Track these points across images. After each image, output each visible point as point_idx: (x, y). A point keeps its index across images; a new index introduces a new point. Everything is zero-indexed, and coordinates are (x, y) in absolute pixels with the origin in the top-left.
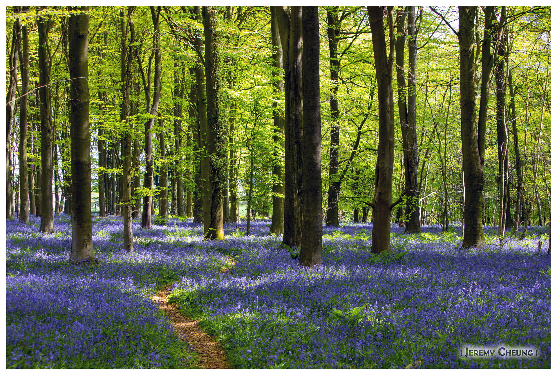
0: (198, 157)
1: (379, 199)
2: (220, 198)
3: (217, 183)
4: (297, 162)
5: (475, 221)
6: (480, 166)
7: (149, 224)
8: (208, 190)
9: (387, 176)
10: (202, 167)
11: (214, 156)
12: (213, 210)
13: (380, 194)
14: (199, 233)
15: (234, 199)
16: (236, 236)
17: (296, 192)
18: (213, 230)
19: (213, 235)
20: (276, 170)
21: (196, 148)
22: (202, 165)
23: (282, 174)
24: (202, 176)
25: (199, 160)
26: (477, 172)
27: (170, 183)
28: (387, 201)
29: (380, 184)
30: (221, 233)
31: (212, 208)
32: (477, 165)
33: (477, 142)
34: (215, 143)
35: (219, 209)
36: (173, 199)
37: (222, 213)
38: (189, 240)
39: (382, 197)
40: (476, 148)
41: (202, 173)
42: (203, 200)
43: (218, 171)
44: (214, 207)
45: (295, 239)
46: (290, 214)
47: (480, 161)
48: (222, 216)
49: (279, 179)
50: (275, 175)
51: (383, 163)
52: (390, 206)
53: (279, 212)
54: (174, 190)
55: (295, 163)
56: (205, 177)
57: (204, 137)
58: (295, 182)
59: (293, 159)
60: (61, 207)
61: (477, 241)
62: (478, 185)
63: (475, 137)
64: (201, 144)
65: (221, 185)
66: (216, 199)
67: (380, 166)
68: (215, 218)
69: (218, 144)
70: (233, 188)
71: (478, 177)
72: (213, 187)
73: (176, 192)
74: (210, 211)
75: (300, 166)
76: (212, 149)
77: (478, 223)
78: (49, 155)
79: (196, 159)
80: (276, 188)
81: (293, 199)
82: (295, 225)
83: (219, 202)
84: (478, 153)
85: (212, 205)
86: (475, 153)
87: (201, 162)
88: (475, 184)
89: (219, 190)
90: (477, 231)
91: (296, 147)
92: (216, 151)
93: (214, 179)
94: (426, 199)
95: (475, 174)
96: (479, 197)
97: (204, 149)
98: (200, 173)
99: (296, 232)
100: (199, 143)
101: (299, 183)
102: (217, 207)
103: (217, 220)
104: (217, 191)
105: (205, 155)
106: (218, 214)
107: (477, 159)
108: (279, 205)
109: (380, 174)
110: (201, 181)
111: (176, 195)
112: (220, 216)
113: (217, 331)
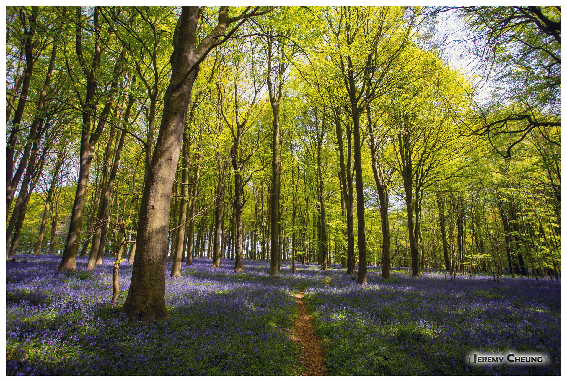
2: (326, 257)
5: (416, 267)
8: (322, 254)
11: (324, 243)
14: (319, 267)
15: (330, 257)
16: (331, 269)
18: (323, 267)
20: (344, 248)
23: (346, 250)
30: (326, 268)
38: (316, 270)
42: (321, 257)
43: (325, 248)
44: (324, 260)
48: (326, 262)
57: (321, 237)
61: (417, 274)
65: (326, 253)
69: (325, 239)
80: (344, 254)
87: (320, 245)
90: (417, 270)
93: (324, 251)
98: (320, 248)
110: (320, 251)
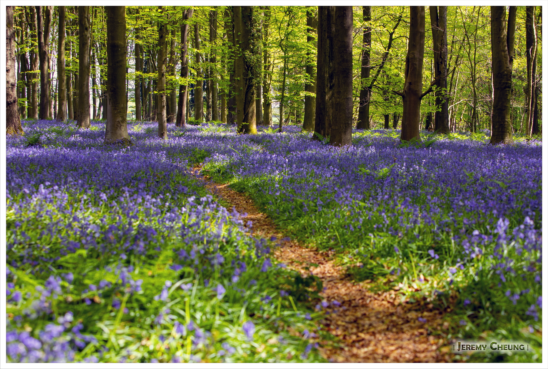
0: (232, 56)
1: (409, 89)
2: (253, 94)
3: (251, 79)
4: (329, 57)
5: (504, 118)
6: (508, 63)
7: (183, 123)
8: (241, 88)
9: (417, 67)
10: (236, 66)
11: (248, 53)
12: (247, 106)
13: (410, 83)
14: (232, 130)
15: (267, 104)
16: (268, 132)
17: (327, 86)
18: (245, 125)
19: (246, 129)
20: (309, 69)
21: (230, 47)
22: (236, 64)
23: (314, 74)
24: (236, 75)
25: (233, 59)
26: (506, 70)
27: (205, 93)
28: (416, 91)
29: (411, 74)
30: (254, 128)
31: (245, 103)
32: (506, 63)
33: (506, 41)
34: (249, 40)
35: (252, 105)
36: (208, 107)
37: (255, 108)
38: (223, 134)
39: (412, 86)
40: (505, 46)
41: (236, 72)
42: (237, 98)
43: (252, 68)
44: (247, 103)
45: (326, 132)
46: (322, 107)
47: (509, 59)
48: (255, 111)
49: (311, 78)
50: (307, 74)
51: (413, 54)
52: (420, 95)
53: (311, 110)
54: (209, 98)
55: (327, 57)
56: (238, 76)
57: (238, 36)
58: (327, 75)
59: (325, 53)
60: (99, 115)
61: (505, 138)
62: (507, 83)
63: (504, 36)
64: (235, 43)
65: (254, 81)
66: (250, 95)
67: (410, 57)
68: (248, 114)
69: (252, 41)
70: (267, 92)
71: (507, 75)
72: (246, 84)
73: (211, 100)
74: (243, 107)
75: (332, 60)
76: (245, 46)
77: (506, 120)
78: (86, 52)
79: (230, 58)
80: (308, 88)
81: (325, 93)
82: (327, 118)
83: (252, 98)
84: (507, 52)
85: (245, 100)
86: (504, 51)
87: (235, 62)
88: (503, 81)
89: (252, 86)
90: (505, 128)
91: (328, 41)
92: (249, 48)
93: (247, 75)
94: (455, 107)
95: (503, 72)
96: (507, 95)
97: (238, 47)
98: (234, 72)
99: (327, 125)
100: (234, 43)
101: (331, 77)
102: (250, 102)
103: (250, 115)
104: (250, 87)
105: (239, 54)
106: (251, 110)
107: (506, 57)
108: (311, 104)
109: (410, 64)
110: (235, 80)
111: (211, 103)
112: (253, 112)
113: (246, 187)
